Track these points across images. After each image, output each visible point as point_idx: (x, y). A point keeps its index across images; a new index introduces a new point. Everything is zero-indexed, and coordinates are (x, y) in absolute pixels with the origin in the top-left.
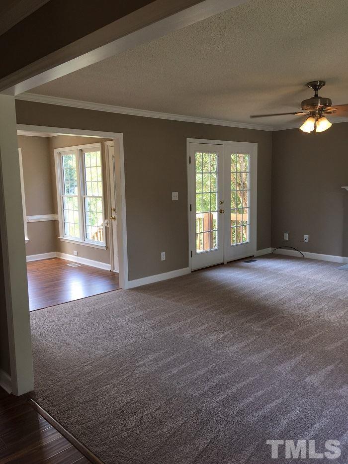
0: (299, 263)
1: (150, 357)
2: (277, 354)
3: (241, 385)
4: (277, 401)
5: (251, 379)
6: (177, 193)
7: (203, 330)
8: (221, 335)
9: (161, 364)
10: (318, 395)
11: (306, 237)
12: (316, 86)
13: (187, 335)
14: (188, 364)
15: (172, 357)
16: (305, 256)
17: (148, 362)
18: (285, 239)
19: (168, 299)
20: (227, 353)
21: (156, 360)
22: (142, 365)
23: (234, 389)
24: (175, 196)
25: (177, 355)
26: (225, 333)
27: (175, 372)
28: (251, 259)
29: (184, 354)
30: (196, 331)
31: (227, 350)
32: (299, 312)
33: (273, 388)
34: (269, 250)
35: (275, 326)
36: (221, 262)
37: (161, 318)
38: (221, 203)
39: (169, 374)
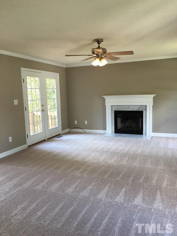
0: (84, 135)
1: (20, 207)
2: (95, 188)
3: (83, 212)
4: (107, 217)
5: (87, 207)
6: (17, 100)
7: (48, 182)
8: (60, 183)
9: (28, 211)
10: (126, 208)
11: (86, 122)
12: (99, 41)
13: (39, 187)
14: (46, 207)
15: (34, 204)
16: (86, 132)
17: (19, 211)
18: (75, 124)
19: (19, 165)
20: (68, 194)
21: (24, 209)
22: (15, 215)
23: (81, 216)
24: (16, 102)
25: (37, 202)
26: (62, 181)
27: (40, 214)
28: (59, 136)
29: (42, 200)
30: (44, 183)
31: (67, 191)
32: (96, 161)
33: (102, 209)
34: (67, 130)
35: (87, 172)
36: (44, 139)
37: (17, 179)
38: (42, 106)
39: (37, 217)
